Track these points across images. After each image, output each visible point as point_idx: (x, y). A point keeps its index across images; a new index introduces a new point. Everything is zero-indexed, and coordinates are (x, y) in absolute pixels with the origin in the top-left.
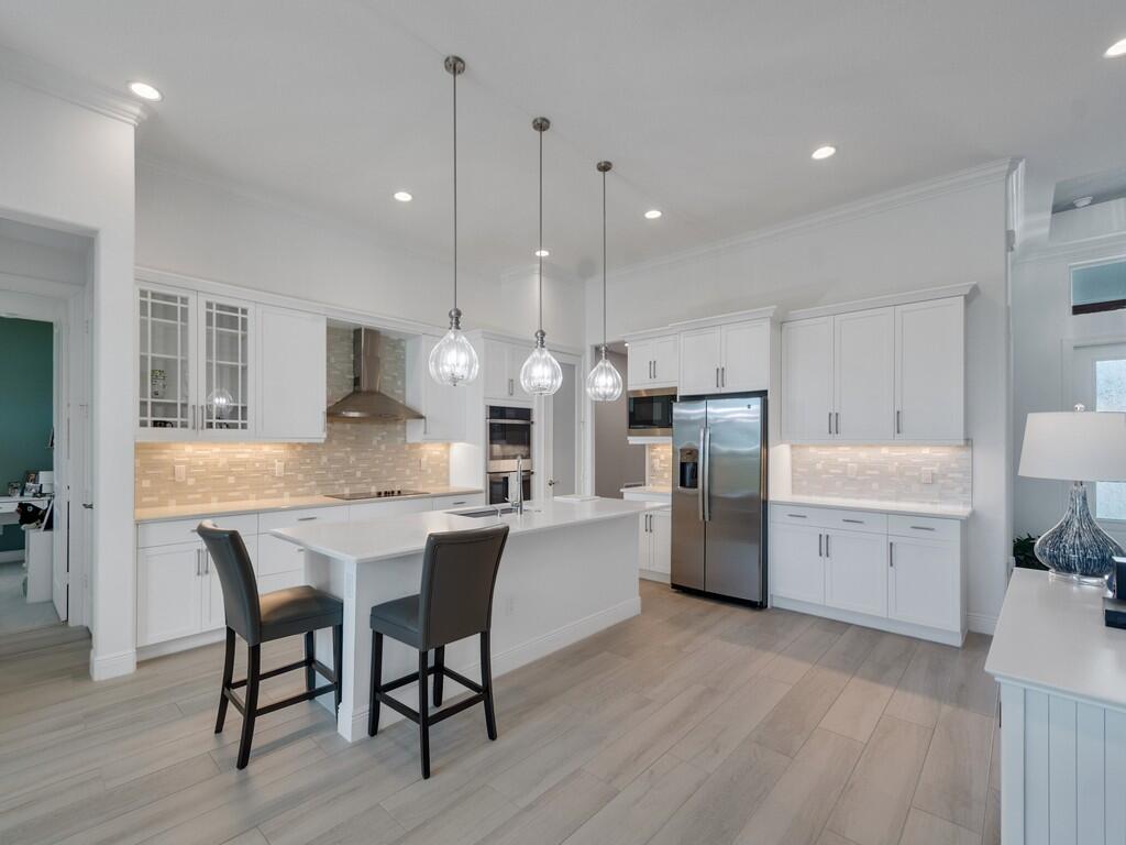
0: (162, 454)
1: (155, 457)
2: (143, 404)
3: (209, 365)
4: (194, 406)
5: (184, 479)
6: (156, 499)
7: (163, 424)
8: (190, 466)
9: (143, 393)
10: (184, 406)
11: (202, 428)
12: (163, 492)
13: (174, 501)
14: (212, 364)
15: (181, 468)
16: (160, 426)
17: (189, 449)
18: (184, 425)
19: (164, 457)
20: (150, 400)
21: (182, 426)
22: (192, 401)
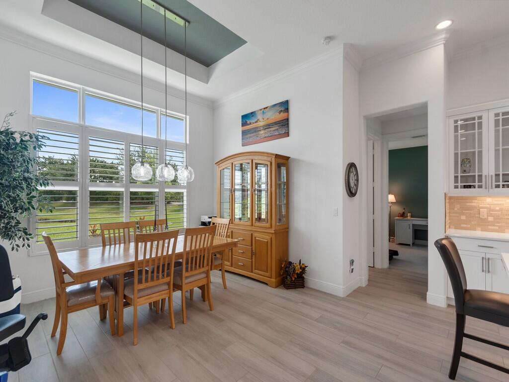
0: (473, 202)
1: (468, 204)
2: (456, 177)
3: (497, 151)
4: (486, 176)
5: (486, 217)
6: (469, 226)
7: (470, 187)
8: (490, 210)
9: (456, 171)
10: (480, 176)
11: (492, 188)
12: (472, 223)
13: (480, 228)
14: (499, 149)
15: (484, 212)
16: (467, 188)
17: (489, 200)
18: (480, 187)
19: (473, 204)
20: (459, 175)
21: (478, 188)
22: (485, 173)
